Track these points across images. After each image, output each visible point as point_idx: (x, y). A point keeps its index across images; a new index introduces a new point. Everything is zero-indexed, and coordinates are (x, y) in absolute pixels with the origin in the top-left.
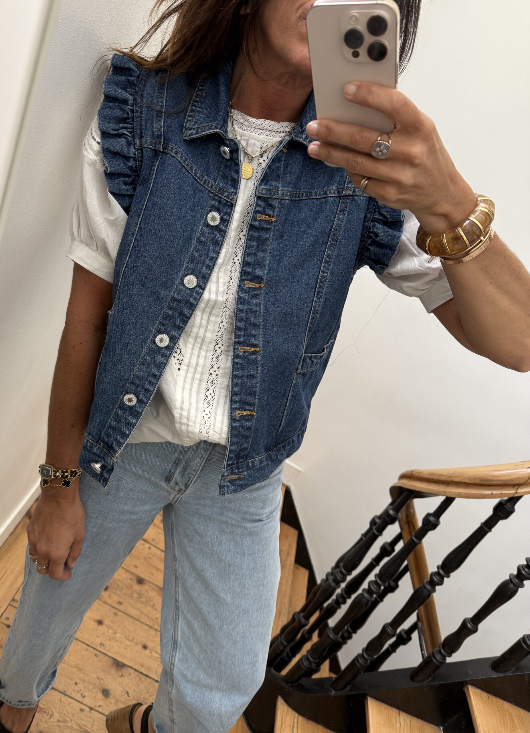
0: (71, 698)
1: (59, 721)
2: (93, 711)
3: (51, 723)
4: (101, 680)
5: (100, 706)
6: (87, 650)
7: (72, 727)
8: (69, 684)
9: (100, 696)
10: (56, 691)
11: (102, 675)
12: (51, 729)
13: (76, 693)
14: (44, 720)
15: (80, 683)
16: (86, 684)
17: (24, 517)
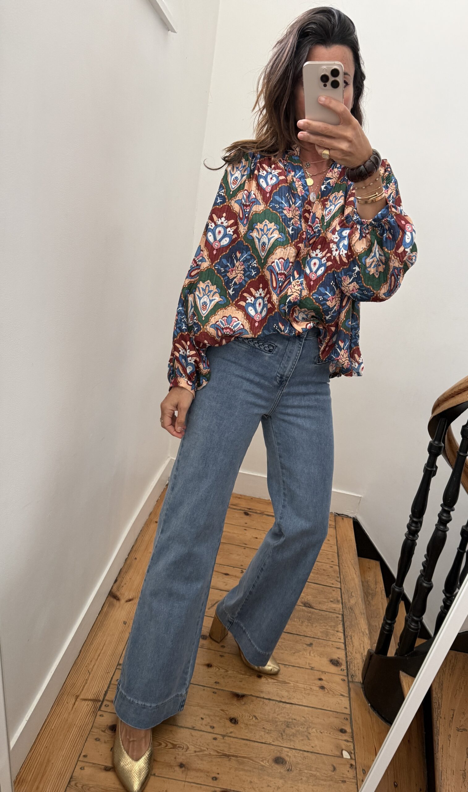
0: (201, 731)
1: (195, 752)
2: (226, 738)
3: (189, 755)
4: (226, 712)
5: (231, 732)
6: (204, 690)
7: (210, 754)
8: (195, 720)
9: (228, 723)
10: (184, 728)
11: (224, 707)
12: (189, 759)
13: (205, 726)
14: (180, 753)
15: (206, 718)
16: (212, 718)
17: (107, 598)
